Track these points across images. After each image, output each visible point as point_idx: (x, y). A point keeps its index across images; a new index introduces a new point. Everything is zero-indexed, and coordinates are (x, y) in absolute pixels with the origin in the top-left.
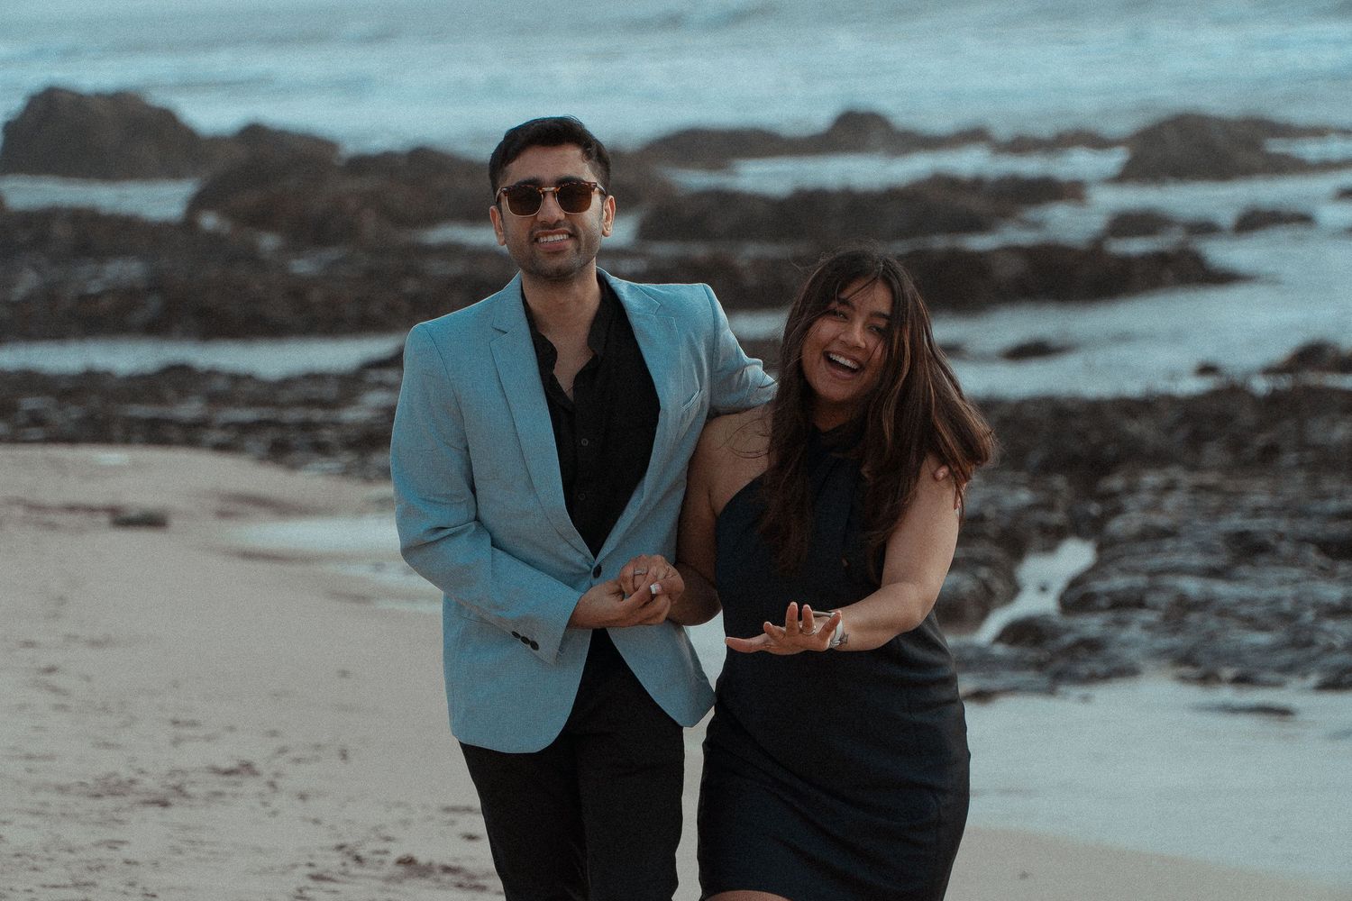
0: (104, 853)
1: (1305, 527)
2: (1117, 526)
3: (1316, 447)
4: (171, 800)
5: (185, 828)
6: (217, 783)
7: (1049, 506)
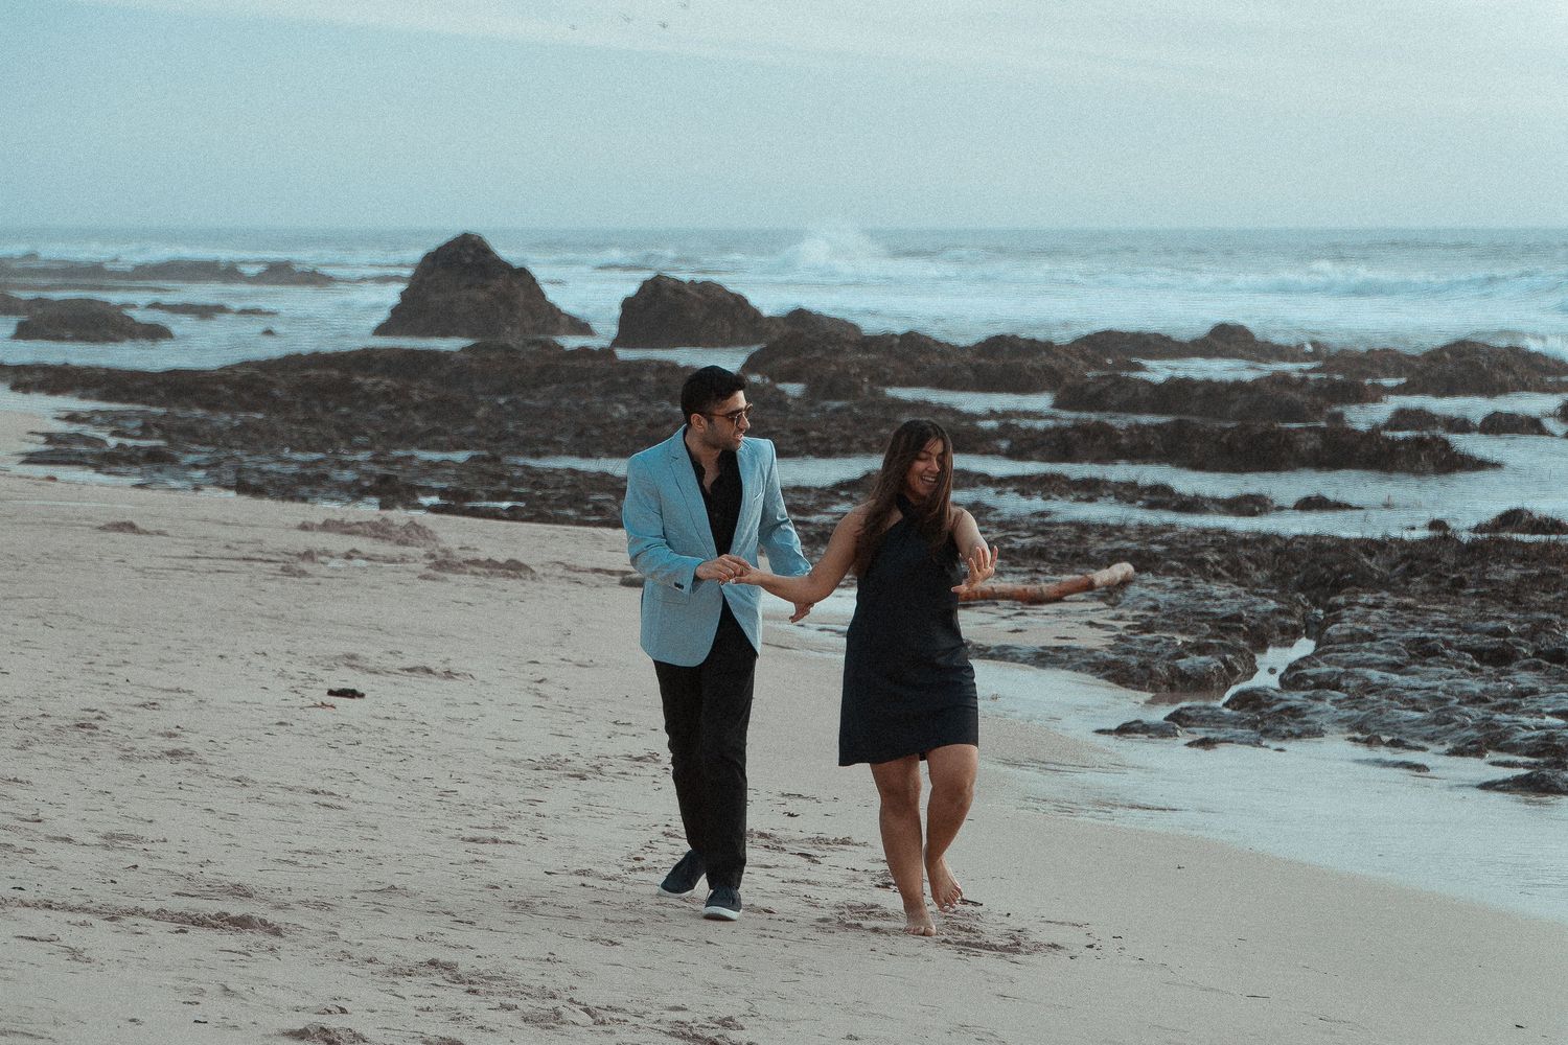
0: (525, 808)
1: (1467, 639)
2: (1332, 630)
3: (1490, 582)
4: (589, 775)
5: (589, 795)
6: (626, 765)
7: (1290, 614)
